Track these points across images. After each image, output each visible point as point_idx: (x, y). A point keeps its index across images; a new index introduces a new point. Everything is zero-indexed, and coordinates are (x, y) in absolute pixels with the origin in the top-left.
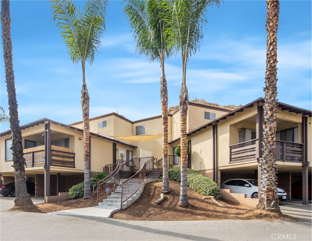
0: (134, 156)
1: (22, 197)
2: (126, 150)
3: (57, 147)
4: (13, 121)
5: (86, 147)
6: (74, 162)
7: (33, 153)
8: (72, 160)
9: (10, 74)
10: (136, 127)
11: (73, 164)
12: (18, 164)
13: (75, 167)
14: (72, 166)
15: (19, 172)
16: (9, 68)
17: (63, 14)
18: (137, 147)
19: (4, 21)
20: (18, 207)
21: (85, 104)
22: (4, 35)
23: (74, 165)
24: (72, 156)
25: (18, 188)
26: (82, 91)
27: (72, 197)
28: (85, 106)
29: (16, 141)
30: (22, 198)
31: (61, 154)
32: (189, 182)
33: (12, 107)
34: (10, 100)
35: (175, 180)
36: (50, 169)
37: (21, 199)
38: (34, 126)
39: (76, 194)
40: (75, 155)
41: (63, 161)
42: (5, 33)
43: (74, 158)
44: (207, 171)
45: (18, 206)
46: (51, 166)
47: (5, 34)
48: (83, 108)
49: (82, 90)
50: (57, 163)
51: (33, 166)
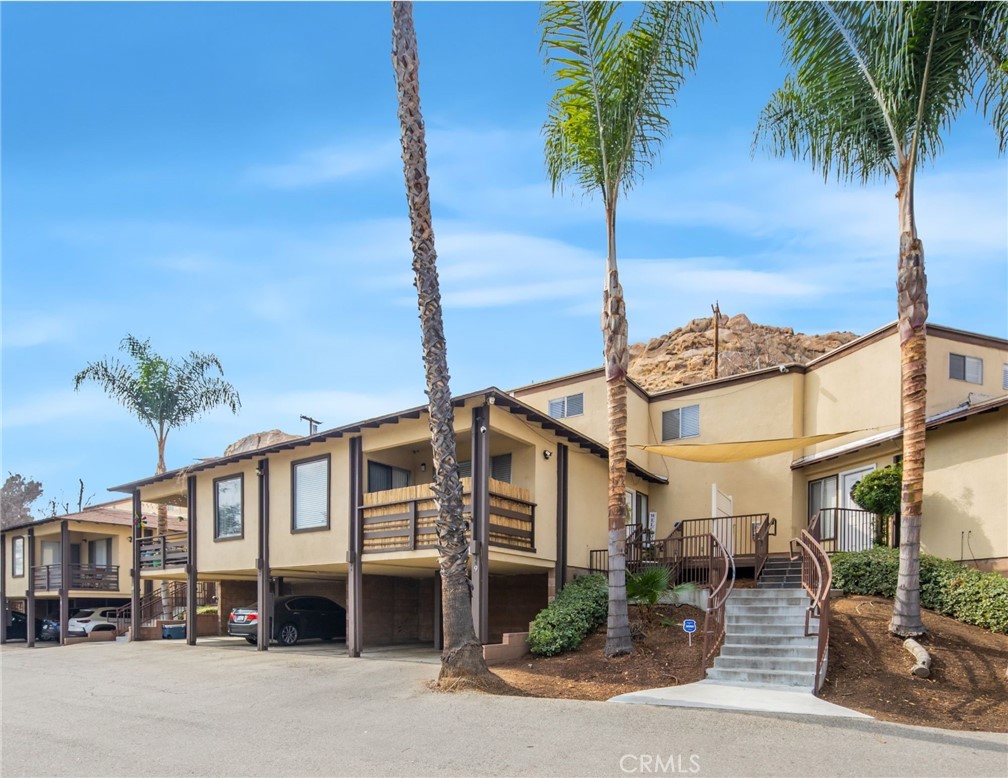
0: (655, 514)
1: (469, 648)
2: (634, 492)
3: (498, 482)
4: (442, 398)
5: (620, 483)
6: (531, 534)
7: (416, 503)
8: (526, 527)
9: (428, 242)
10: (664, 413)
11: (529, 540)
12: (455, 540)
13: (534, 551)
14: (528, 546)
15: (459, 565)
16: (425, 221)
17: (574, 27)
18: (666, 482)
19: (406, 65)
20: (463, 679)
21: (619, 336)
22: (410, 112)
23: (532, 543)
24: (528, 511)
25: (457, 616)
26: (606, 292)
27: (553, 648)
28: (619, 341)
29: (449, 464)
30: (471, 651)
31: (506, 506)
32: (958, 602)
33: (437, 351)
34: (432, 330)
35: (879, 594)
36: (490, 558)
37: (467, 654)
38: (418, 417)
39: (562, 638)
40: (536, 508)
41: (508, 528)
42: (412, 104)
43: (531, 519)
44: (997, 561)
45: (463, 675)
46: (490, 548)
47: (412, 109)
48: (613, 350)
49: (608, 288)
50: (498, 537)
51: (415, 548)
